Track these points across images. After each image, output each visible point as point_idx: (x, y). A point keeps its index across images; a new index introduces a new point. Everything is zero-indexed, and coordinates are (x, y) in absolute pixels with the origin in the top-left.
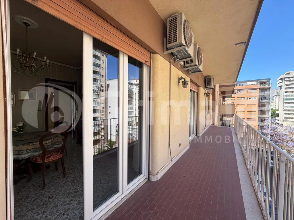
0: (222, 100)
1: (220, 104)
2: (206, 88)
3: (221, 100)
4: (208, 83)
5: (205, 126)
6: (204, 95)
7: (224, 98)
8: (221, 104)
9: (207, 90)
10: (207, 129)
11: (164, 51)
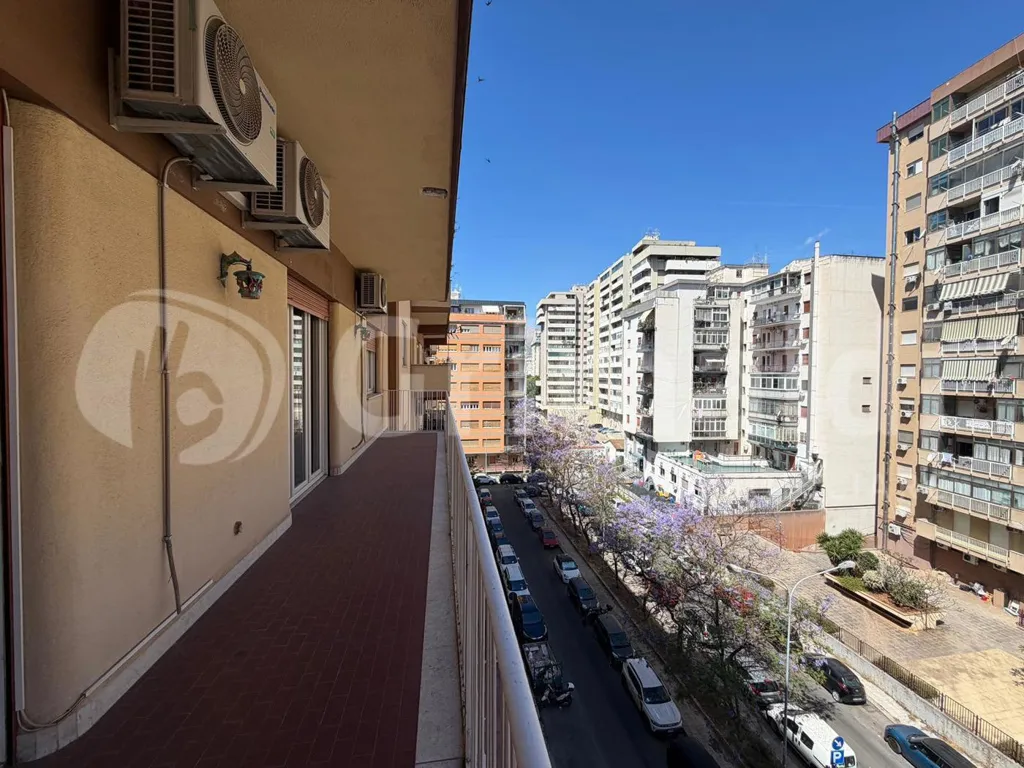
0: (421, 350)
1: (415, 363)
2: (361, 310)
3: (418, 349)
4: (366, 295)
5: (363, 436)
6: (356, 333)
7: (427, 343)
8: (421, 362)
9: (364, 315)
10: (368, 445)
11: (111, 115)
